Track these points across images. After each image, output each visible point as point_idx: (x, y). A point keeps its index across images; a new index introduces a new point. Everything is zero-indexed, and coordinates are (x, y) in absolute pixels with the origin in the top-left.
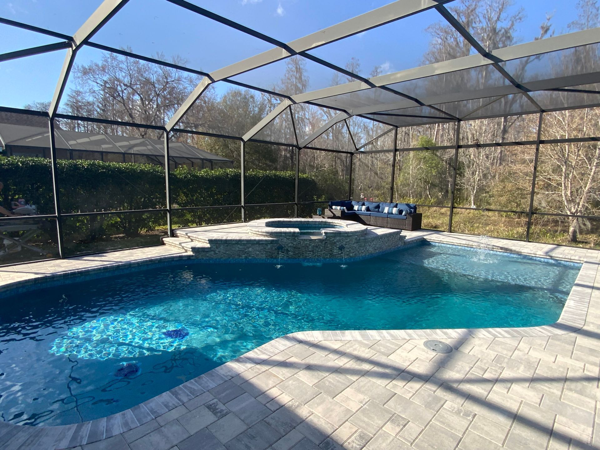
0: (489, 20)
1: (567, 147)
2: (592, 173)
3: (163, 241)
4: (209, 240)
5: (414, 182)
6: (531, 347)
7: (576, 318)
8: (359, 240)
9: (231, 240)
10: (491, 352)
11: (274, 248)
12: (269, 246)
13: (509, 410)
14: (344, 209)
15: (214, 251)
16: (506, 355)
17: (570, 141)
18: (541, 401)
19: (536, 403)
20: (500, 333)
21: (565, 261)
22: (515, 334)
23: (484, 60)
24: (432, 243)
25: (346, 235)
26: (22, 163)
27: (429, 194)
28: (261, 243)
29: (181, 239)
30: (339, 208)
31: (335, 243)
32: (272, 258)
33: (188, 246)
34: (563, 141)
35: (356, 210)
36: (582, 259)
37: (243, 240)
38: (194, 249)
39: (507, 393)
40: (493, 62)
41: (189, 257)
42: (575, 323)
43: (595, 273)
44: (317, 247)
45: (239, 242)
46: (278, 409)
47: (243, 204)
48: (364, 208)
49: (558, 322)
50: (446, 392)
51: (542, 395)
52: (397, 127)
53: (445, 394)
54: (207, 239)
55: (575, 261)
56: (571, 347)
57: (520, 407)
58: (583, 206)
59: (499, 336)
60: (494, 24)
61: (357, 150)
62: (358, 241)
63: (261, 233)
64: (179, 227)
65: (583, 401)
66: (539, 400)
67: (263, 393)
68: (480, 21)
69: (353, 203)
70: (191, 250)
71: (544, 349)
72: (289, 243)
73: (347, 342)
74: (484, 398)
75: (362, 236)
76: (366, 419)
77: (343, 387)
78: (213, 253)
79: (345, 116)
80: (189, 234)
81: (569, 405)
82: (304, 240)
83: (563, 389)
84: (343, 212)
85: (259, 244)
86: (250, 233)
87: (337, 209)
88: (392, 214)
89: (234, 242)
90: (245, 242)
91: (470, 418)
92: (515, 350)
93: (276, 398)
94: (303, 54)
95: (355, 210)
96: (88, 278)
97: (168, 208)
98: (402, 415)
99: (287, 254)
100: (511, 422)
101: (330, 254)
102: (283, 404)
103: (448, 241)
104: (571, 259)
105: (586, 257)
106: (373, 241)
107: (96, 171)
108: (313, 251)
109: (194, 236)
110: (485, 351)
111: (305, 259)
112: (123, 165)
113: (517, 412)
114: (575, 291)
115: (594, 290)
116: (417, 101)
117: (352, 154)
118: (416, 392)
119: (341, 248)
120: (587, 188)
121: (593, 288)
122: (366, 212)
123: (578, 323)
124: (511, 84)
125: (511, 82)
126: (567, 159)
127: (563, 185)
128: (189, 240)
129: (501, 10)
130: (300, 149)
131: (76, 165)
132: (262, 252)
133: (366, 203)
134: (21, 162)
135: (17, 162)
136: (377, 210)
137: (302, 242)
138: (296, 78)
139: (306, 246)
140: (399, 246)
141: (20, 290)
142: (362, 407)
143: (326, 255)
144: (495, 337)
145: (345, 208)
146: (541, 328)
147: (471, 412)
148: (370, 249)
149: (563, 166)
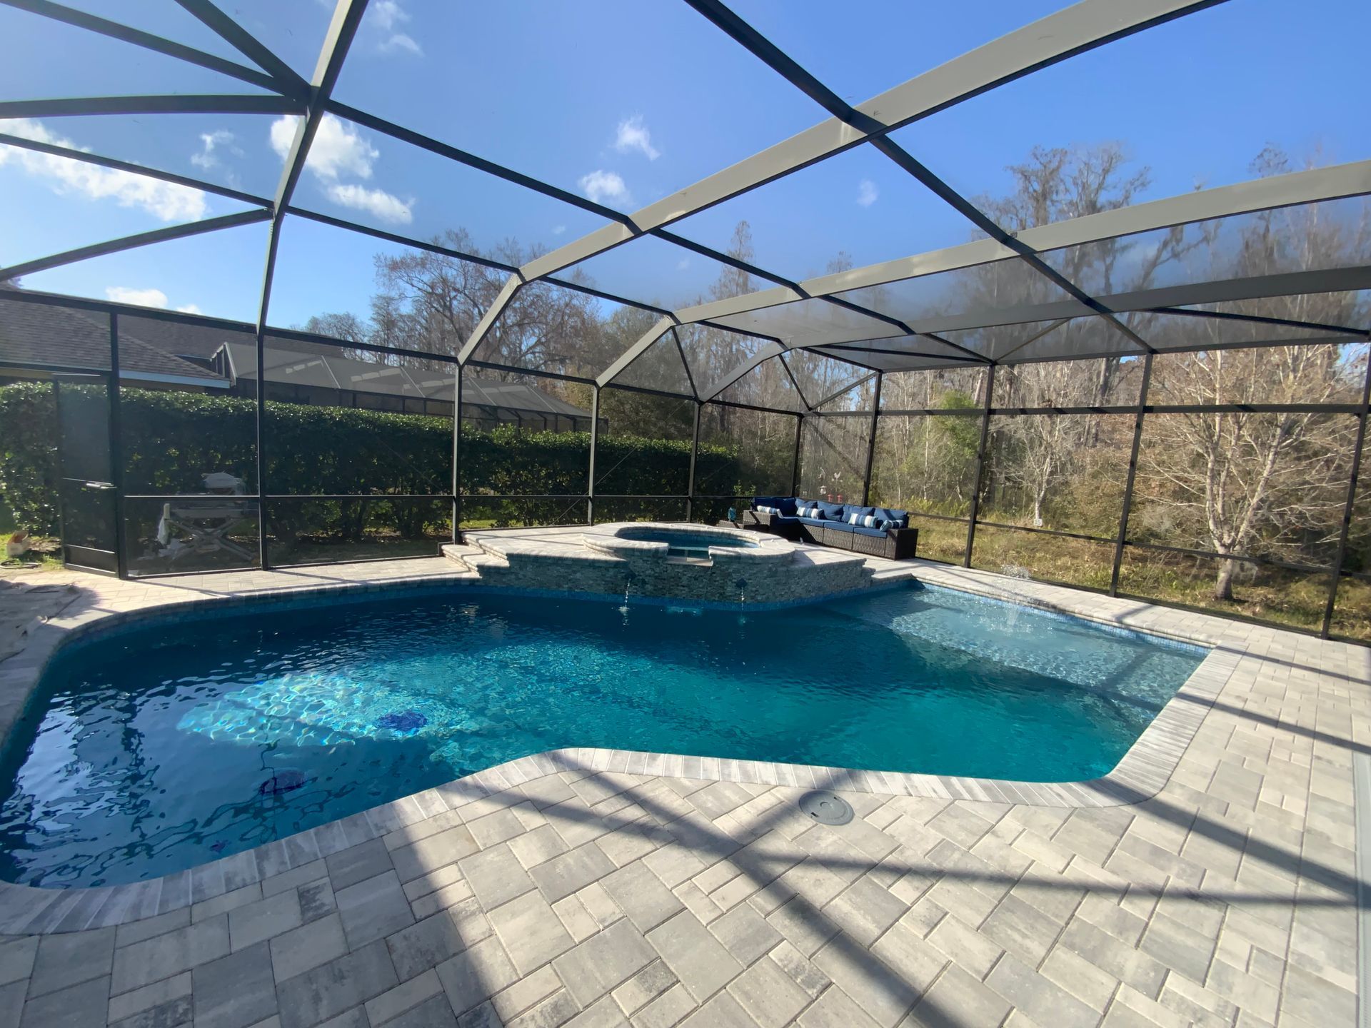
0: (1084, 187)
1: (1217, 419)
2: (1265, 474)
3: (441, 550)
4: (507, 555)
5: (932, 470)
6: (1024, 830)
7: (1149, 772)
8: (776, 571)
9: (545, 557)
10: (933, 831)
11: (619, 577)
12: (611, 572)
13: (911, 982)
14: (776, 513)
15: (516, 574)
16: (961, 842)
17: (1223, 409)
18: (992, 968)
19: (978, 972)
20: (970, 791)
21: (1178, 641)
22: (1002, 796)
23: (1003, 249)
24: (927, 586)
25: (751, 561)
26: (235, 408)
27: (961, 493)
28: (597, 565)
29: (469, 549)
30: (768, 509)
31: (729, 574)
32: (614, 593)
33: (473, 562)
34: (1210, 408)
35: (801, 514)
36: (1212, 640)
37: (567, 559)
38: (481, 568)
39: (926, 936)
40: (1018, 254)
41: (472, 582)
42: (1143, 782)
43: (1229, 673)
44: (696, 579)
45: (560, 562)
46: (430, 916)
47: (591, 494)
48: (814, 512)
49: (1108, 776)
50: (791, 919)
51: (1000, 951)
52: (881, 372)
53: (787, 922)
54: (505, 553)
55: (1200, 643)
56: (1110, 839)
57: (937, 977)
58: (1247, 533)
59: (966, 796)
60: (1092, 196)
61: (810, 409)
62: (773, 574)
63: (599, 548)
64: (492, 525)
65: (1089, 978)
66: (989, 966)
67: (423, 875)
68: (1067, 190)
69: (798, 502)
70: (476, 569)
71: (1051, 839)
72: (647, 570)
73: (650, 778)
74: (868, 943)
75: (782, 565)
76: (590, 965)
77: (587, 880)
78: (513, 577)
79: (777, 348)
80: (480, 541)
81: (1052, 986)
82: (675, 565)
83: (1056, 941)
84: (774, 518)
85: (595, 568)
86: (585, 547)
87: (765, 512)
88: (863, 526)
89: (549, 561)
90: (570, 563)
91: (813, 992)
92: (987, 833)
93: (441, 889)
94: (658, 231)
95: (798, 516)
96: (289, 606)
97: (455, 494)
98: (669, 964)
99: (643, 588)
100: (902, 1014)
101: (721, 594)
102: (446, 905)
103: (956, 584)
104: (1190, 639)
105: (1223, 636)
106: (804, 575)
107: (353, 426)
108: (688, 586)
109: (489, 545)
110: (920, 828)
111: (675, 600)
112: (403, 418)
113: (926, 991)
114: (1173, 709)
115: (1213, 711)
116: (901, 325)
117: (801, 416)
118: (728, 911)
119: (741, 584)
120: (1255, 500)
121: (1212, 705)
122: (818, 520)
123: (1149, 784)
124: (1076, 299)
125: (1074, 294)
126: (1217, 443)
127: (1208, 492)
128: (481, 551)
129: (1106, 172)
130: (701, 403)
131: (320, 414)
132: (599, 582)
133: (820, 504)
134: (233, 407)
135: (227, 407)
136: (838, 517)
137: (670, 568)
138: (737, 285)
139: (677, 578)
140: (860, 587)
141: (170, 619)
142: (599, 932)
143: (713, 595)
144: (957, 796)
145: (778, 510)
146: (1064, 788)
147: (823, 976)
148: (800, 590)
149: (1209, 456)
